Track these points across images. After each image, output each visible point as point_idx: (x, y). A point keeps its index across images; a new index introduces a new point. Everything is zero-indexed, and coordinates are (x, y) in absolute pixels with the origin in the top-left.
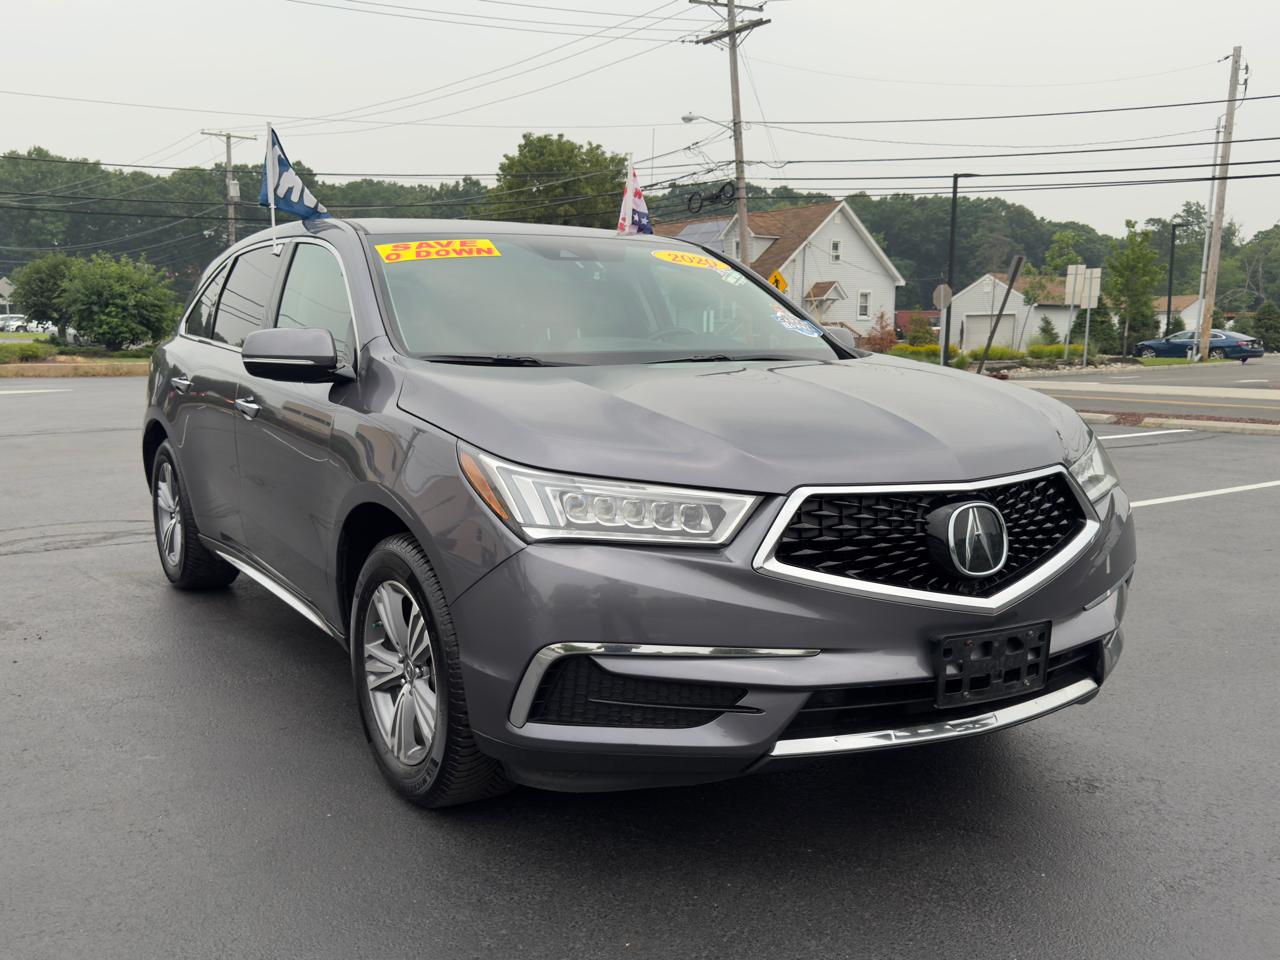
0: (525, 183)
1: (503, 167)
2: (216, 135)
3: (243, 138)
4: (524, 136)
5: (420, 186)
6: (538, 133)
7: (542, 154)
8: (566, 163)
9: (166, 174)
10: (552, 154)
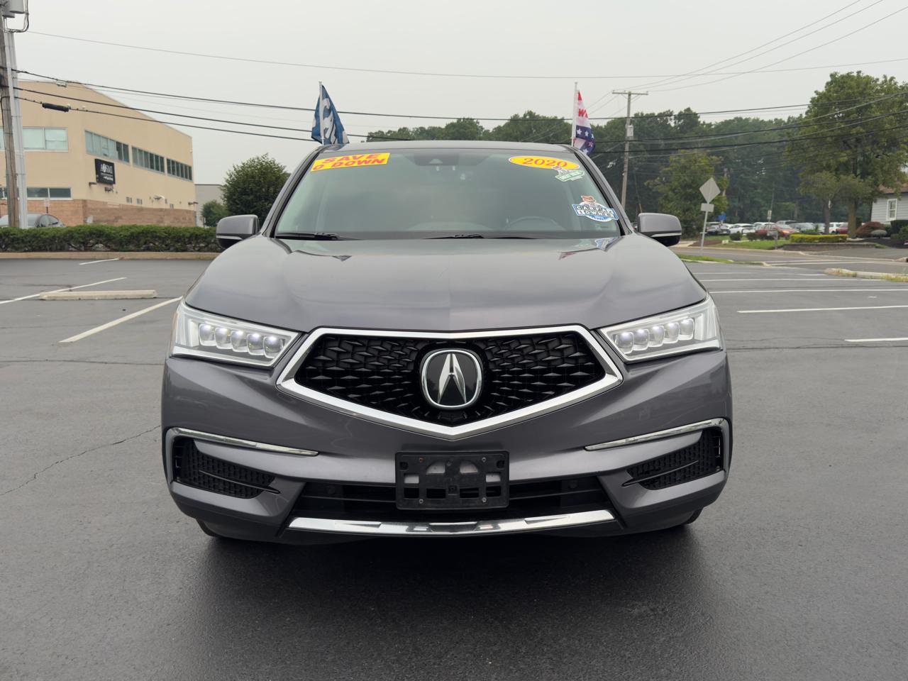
0: (827, 110)
1: (813, 100)
2: (621, 93)
3: (639, 94)
4: (831, 75)
5: (776, 119)
6: (843, 71)
7: (843, 88)
8: (861, 94)
9: (603, 123)
10: (851, 88)
